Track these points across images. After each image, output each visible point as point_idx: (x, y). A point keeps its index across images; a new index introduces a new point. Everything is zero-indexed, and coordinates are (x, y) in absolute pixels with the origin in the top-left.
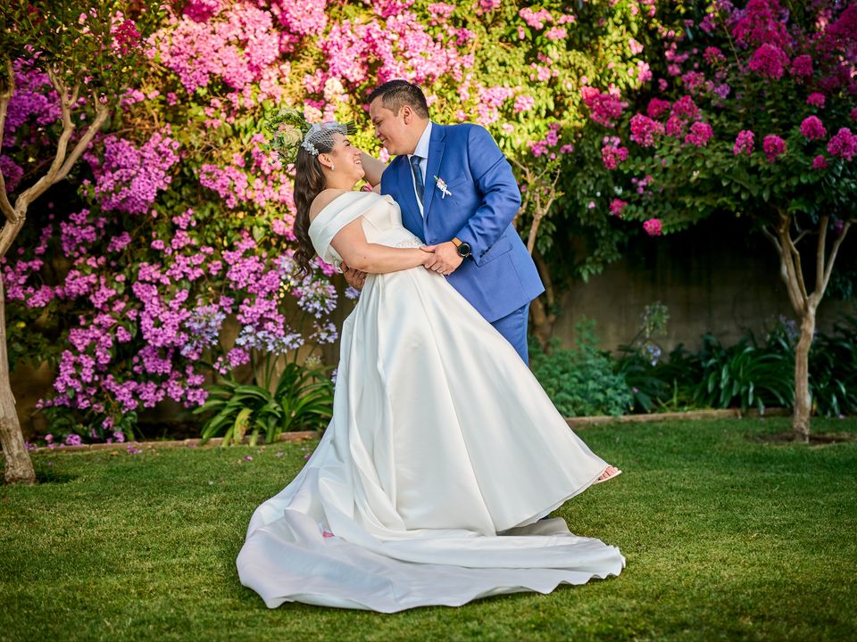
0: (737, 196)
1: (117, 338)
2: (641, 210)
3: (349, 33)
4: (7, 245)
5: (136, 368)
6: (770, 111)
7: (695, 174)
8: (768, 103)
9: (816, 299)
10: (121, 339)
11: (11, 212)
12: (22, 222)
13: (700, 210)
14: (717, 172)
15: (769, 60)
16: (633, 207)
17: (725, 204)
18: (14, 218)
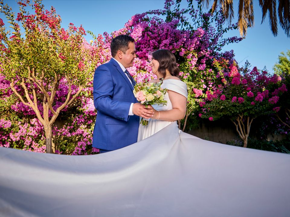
0: (231, 112)
1: (87, 144)
2: (206, 116)
3: (142, 75)
4: (53, 121)
5: (92, 151)
6: (237, 93)
7: (222, 107)
8: (237, 91)
9: (247, 136)
10: (88, 144)
11: (54, 112)
12: (57, 115)
13: (222, 115)
14: (227, 106)
15: (236, 81)
16: (204, 115)
17: (228, 114)
18: (55, 114)
